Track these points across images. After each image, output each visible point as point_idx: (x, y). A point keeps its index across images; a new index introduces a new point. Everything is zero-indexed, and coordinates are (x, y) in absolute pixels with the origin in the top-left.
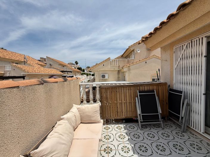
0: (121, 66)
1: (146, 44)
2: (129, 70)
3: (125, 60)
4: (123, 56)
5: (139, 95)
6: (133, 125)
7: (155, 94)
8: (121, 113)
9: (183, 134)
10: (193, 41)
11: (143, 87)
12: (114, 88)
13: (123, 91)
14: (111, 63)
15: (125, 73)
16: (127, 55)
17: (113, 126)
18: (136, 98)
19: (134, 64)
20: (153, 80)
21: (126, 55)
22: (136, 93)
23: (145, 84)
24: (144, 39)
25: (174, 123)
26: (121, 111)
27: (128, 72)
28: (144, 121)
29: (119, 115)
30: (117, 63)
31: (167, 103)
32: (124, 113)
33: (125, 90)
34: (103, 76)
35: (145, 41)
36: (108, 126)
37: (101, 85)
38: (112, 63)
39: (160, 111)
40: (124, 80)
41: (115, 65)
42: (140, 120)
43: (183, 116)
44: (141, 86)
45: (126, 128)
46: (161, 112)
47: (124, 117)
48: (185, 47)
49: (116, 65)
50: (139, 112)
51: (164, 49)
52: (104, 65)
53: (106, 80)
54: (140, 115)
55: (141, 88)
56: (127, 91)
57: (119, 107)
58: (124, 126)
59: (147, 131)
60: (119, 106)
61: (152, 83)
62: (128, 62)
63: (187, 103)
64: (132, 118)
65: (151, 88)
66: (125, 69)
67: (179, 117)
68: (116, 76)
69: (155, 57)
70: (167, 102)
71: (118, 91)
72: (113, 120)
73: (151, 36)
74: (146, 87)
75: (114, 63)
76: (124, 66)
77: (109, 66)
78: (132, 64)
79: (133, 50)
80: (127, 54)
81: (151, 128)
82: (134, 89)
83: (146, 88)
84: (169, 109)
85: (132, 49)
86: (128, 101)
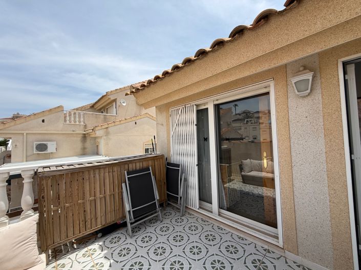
0: (90, 127)
1: (137, 98)
2: (107, 134)
3: (98, 116)
4: (95, 107)
5: (128, 178)
6: (118, 236)
7: (150, 173)
8: (93, 220)
9: (183, 218)
10: (186, 106)
11: (134, 165)
12: (76, 174)
13: (97, 176)
14: (65, 117)
15: (99, 140)
16: (104, 107)
17: (73, 256)
18: (123, 185)
19: (117, 123)
20: (147, 150)
21: (101, 106)
22: (122, 175)
23: (137, 160)
24: (134, 90)
25: (173, 207)
26: (92, 216)
27: (105, 137)
28: (137, 219)
29: (89, 226)
30: (82, 119)
31: (165, 183)
32: (99, 220)
33: (102, 174)
34: (42, 147)
35: (135, 94)
36: (58, 262)
37: (40, 170)
38: (68, 118)
39: (157, 196)
40: (97, 154)
41: (75, 122)
42: (130, 220)
43: (181, 196)
44: (130, 163)
45: (104, 248)
46: (158, 198)
47: (99, 227)
48: (180, 111)
49: (77, 123)
50: (128, 207)
51: (160, 109)
52: (43, 121)
53: (48, 157)
54: (129, 212)
55: (130, 166)
56: (107, 174)
57: (89, 211)
58: (101, 243)
59: (141, 235)
60: (88, 209)
61: (147, 156)
62: (105, 119)
63: (184, 178)
64: (116, 223)
65: (145, 164)
66: (99, 133)
67: (178, 197)
68: (79, 145)
69: (148, 116)
70: (165, 181)
71: (88, 178)
72: (73, 243)
73: (144, 89)
74: (138, 164)
75: (73, 119)
76: (96, 127)
77: (61, 125)
78: (113, 124)
79: (115, 100)
80: (103, 105)
81: (147, 227)
82: (119, 170)
83: (138, 166)
84: (167, 191)
85: (112, 98)
86: (108, 193)
